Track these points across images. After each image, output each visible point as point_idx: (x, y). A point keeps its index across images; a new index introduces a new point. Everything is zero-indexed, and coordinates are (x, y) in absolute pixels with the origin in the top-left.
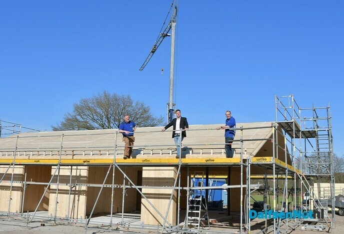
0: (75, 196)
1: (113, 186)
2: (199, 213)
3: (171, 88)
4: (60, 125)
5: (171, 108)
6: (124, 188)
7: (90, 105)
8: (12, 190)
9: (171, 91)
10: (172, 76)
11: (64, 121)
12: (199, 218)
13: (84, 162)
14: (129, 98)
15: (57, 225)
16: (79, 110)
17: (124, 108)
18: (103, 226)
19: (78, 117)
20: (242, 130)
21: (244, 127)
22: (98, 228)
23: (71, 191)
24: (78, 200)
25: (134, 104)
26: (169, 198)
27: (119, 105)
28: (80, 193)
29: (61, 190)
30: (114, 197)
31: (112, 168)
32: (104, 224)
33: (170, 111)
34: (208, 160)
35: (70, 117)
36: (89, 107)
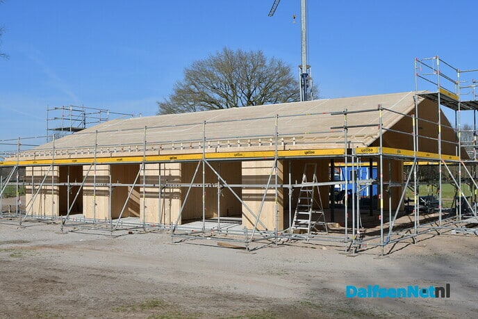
0: (164, 200)
1: (203, 185)
2: (308, 215)
3: (304, 43)
4: (169, 100)
5: (304, 72)
6: (219, 188)
7: (207, 69)
8: (96, 195)
9: (304, 48)
10: (303, 26)
11: (174, 93)
12: (309, 222)
13: (171, 158)
14: (260, 54)
15: (147, 232)
16: (193, 76)
17: (255, 69)
18: (193, 232)
19: (193, 87)
20: (346, 114)
21: (348, 111)
22: (187, 234)
23: (162, 193)
24: (170, 205)
25: (267, 63)
26: (273, 200)
27: (246, 66)
28: (171, 196)
29: (148, 193)
30: (205, 199)
31: (201, 164)
32: (195, 230)
33: (302, 76)
34: (307, 153)
35: (181, 88)
36: (206, 71)
